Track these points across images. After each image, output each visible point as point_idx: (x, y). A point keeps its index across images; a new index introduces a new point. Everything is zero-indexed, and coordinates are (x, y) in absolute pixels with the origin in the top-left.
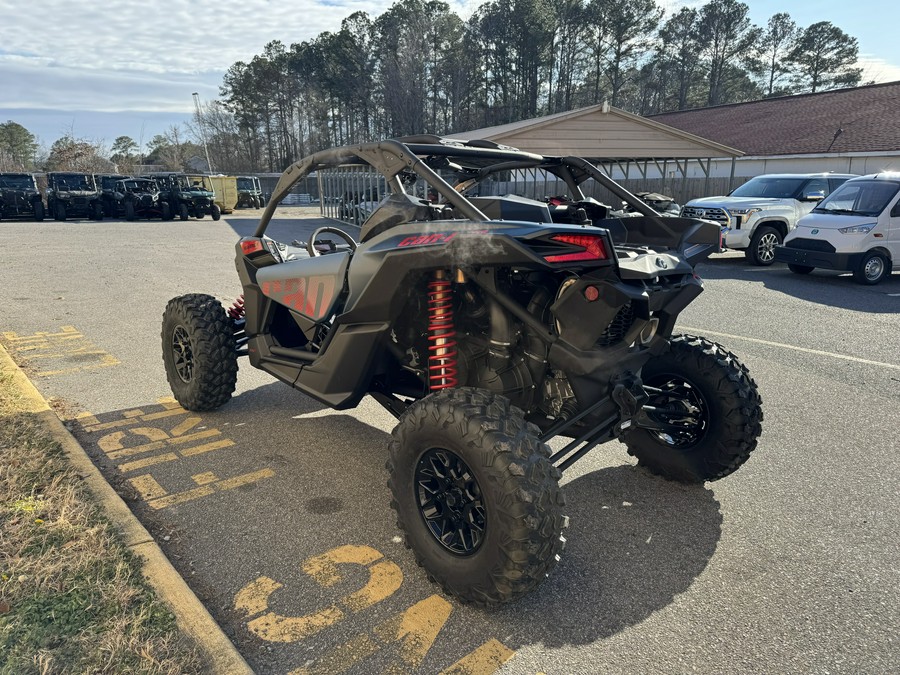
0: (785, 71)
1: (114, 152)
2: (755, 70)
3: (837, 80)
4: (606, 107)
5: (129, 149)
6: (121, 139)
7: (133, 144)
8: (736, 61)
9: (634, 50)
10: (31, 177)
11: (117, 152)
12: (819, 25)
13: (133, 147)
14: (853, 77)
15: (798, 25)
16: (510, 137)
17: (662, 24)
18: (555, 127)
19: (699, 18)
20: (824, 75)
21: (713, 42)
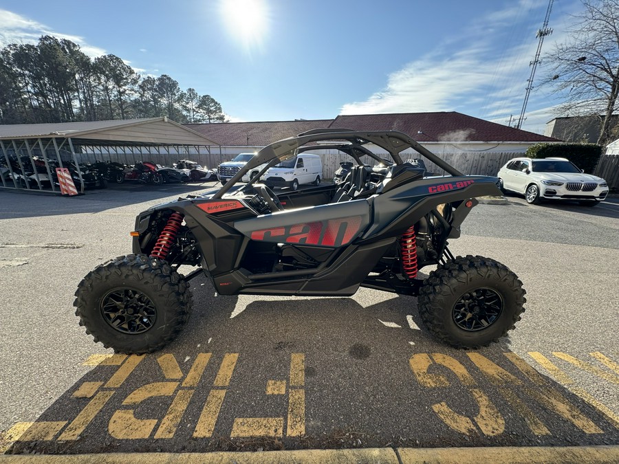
0: (197, 112)
2: (186, 110)
3: (217, 118)
4: (166, 119)
8: (177, 105)
9: (127, 92)
12: (206, 96)
14: (222, 118)
15: (199, 95)
16: (116, 129)
17: (140, 82)
18: (142, 126)
19: (157, 83)
20: (212, 116)
21: (165, 95)
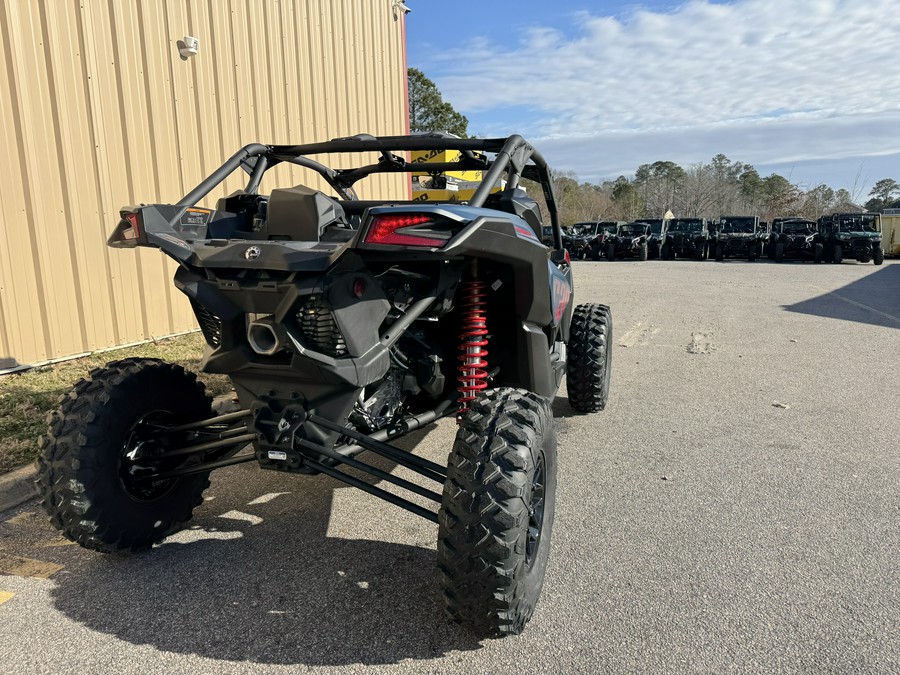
1: (871, 197)
5: (890, 193)
6: (883, 182)
7: (896, 187)
10: (702, 221)
11: (875, 196)
13: (895, 190)
